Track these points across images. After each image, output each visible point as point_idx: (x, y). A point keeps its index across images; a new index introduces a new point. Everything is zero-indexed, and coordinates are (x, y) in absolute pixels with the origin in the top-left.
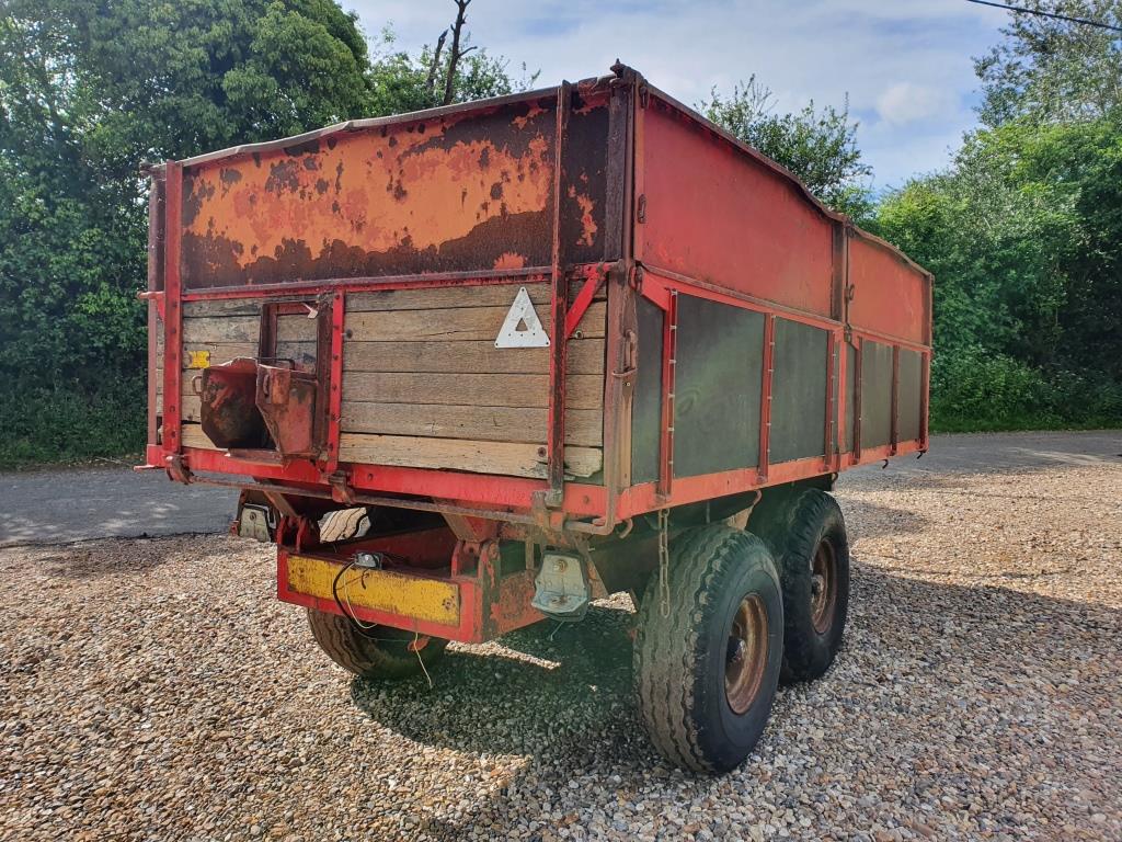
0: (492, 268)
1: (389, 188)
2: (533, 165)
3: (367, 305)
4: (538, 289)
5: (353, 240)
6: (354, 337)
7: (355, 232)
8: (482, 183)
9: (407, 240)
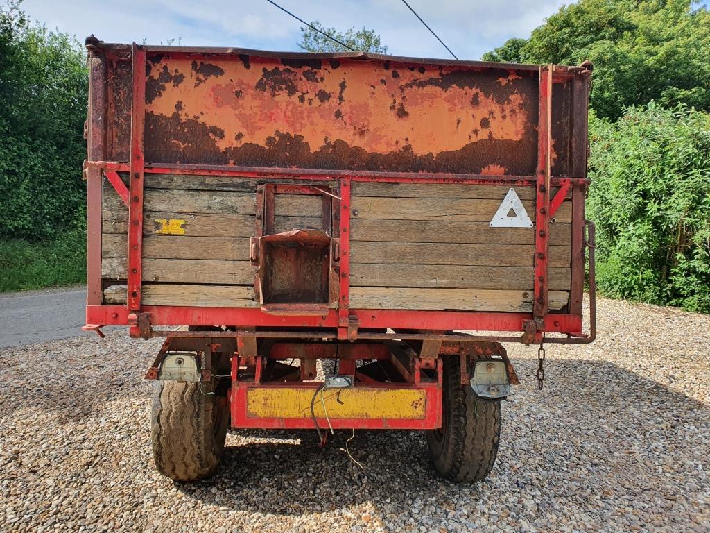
0: (479, 174)
1: (392, 108)
2: (513, 111)
3: (373, 191)
4: (523, 190)
5: (355, 142)
6: (360, 215)
7: (358, 136)
8: (473, 116)
9: (407, 148)
